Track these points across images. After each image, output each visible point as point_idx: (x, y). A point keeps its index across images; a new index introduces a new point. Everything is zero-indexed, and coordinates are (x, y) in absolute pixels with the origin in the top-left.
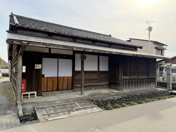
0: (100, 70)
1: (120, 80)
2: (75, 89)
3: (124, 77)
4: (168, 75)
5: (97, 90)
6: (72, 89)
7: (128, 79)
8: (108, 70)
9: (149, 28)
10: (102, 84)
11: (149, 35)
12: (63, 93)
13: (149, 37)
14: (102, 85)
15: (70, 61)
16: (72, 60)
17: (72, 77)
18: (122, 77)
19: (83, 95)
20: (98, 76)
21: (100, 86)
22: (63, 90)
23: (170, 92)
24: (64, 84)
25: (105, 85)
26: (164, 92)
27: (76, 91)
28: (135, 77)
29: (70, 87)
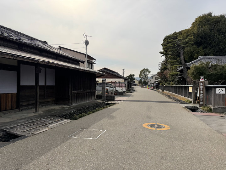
0: (47, 85)
1: (69, 94)
2: (21, 108)
3: (74, 91)
4: (104, 89)
5: (44, 107)
6: (16, 108)
7: (76, 94)
8: (55, 85)
9: (86, 42)
10: (49, 100)
11: (86, 48)
12: (7, 113)
13: (86, 51)
14: (49, 102)
15: (14, 73)
16: (16, 72)
17: (17, 93)
18: (72, 91)
19: (38, 113)
20: (45, 91)
21: (46, 103)
22: (6, 110)
23: (106, 103)
24: (8, 102)
25: (51, 102)
26: (103, 103)
27: (22, 110)
28: (81, 91)
29: (15, 107)
